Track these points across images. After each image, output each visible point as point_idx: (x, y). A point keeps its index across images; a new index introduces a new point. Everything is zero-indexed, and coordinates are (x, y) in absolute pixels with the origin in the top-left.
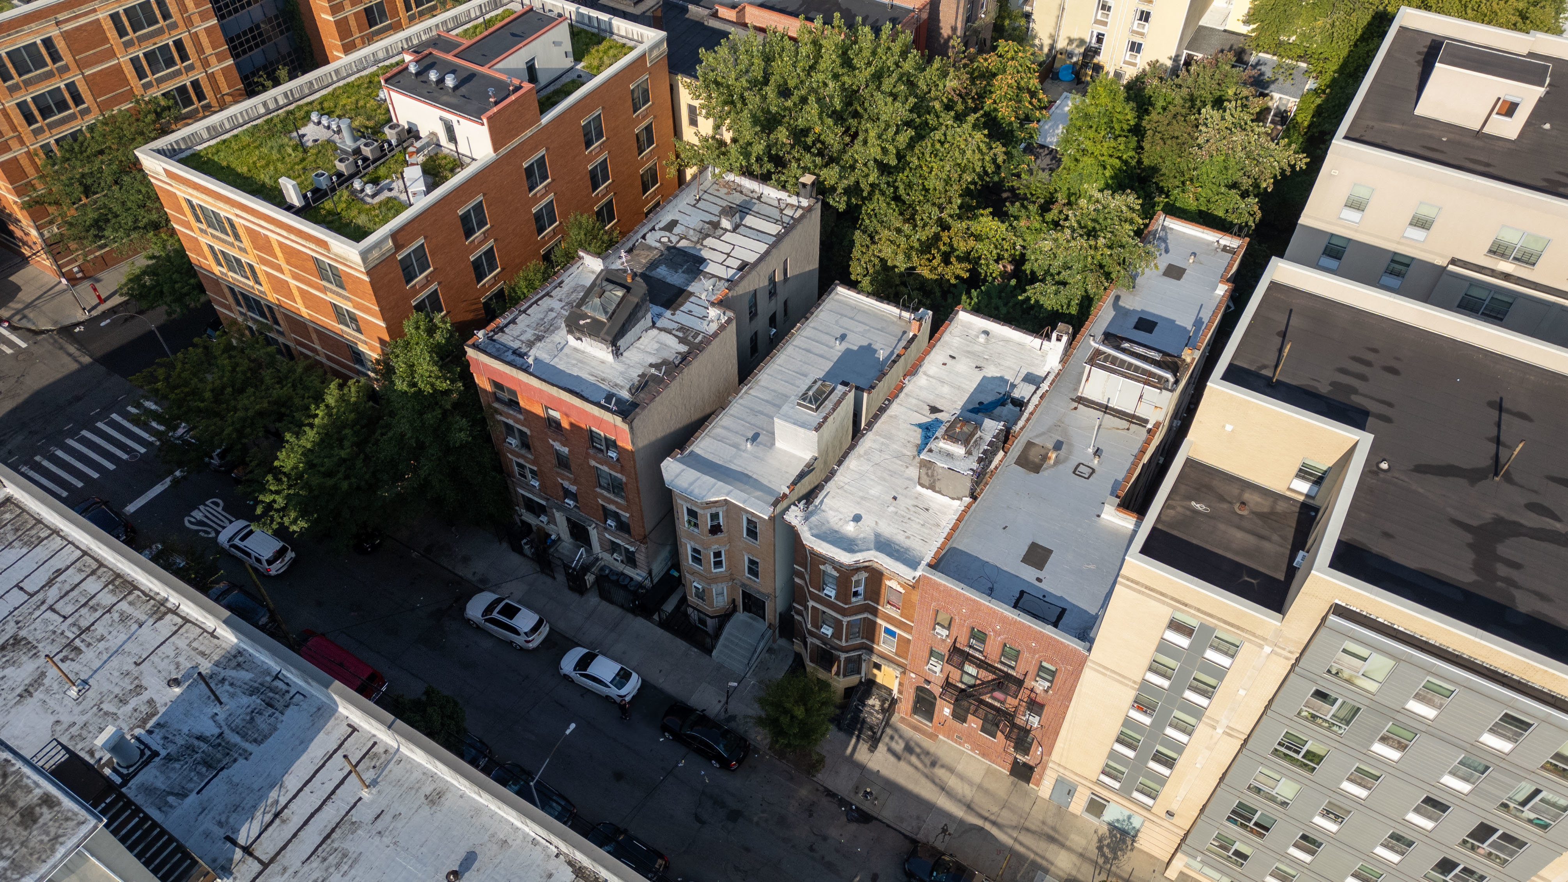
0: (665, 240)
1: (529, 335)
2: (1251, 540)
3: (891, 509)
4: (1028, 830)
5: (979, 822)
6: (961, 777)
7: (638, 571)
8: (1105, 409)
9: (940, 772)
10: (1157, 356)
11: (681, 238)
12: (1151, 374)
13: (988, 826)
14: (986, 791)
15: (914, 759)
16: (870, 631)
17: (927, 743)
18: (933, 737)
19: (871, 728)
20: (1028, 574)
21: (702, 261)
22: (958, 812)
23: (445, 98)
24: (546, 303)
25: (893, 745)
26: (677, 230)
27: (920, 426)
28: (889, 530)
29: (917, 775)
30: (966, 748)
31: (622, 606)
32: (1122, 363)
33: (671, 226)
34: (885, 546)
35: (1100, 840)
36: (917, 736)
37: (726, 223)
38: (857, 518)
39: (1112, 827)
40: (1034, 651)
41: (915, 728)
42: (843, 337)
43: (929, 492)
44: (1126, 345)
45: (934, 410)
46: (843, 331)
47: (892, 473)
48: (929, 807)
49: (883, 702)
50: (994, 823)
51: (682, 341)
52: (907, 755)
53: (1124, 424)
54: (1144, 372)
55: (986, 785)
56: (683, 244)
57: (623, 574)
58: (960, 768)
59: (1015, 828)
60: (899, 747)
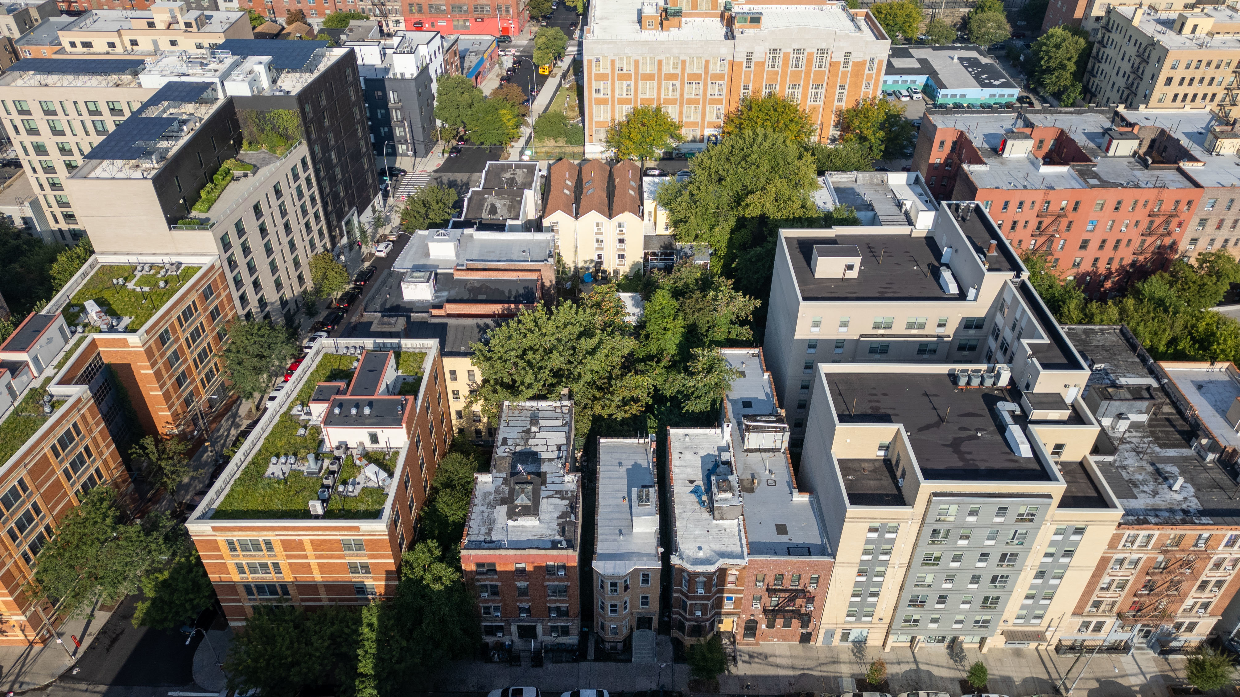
0: (507, 450)
1: (483, 530)
2: (877, 482)
3: (710, 537)
4: (823, 664)
5: (802, 672)
6: (781, 656)
7: (571, 637)
8: (759, 450)
9: (771, 659)
10: (774, 418)
11: (516, 446)
12: (776, 427)
13: (806, 672)
14: (795, 657)
15: (756, 660)
16: (719, 603)
17: (756, 649)
18: (757, 644)
19: (730, 655)
20: (784, 539)
21: (536, 454)
22: (790, 673)
23: (367, 421)
24: (475, 509)
25: (743, 658)
26: (510, 442)
27: (691, 492)
28: (718, 547)
29: (762, 666)
30: (776, 642)
31: (567, 662)
32: (761, 427)
33: (505, 441)
34: (723, 555)
35: (853, 651)
36: (750, 648)
37: (534, 429)
38: (700, 548)
39: (854, 642)
40: (808, 572)
41: (747, 645)
42: (620, 464)
43: (721, 522)
44: (759, 418)
45: (692, 482)
46: (618, 461)
47: (698, 520)
48: (777, 677)
49: (729, 639)
50: (808, 669)
51: (563, 498)
52: (752, 660)
53: (771, 454)
54: (772, 427)
55: (793, 654)
56: (519, 449)
57: (558, 644)
58: (777, 652)
59: (817, 666)
60: (746, 658)
